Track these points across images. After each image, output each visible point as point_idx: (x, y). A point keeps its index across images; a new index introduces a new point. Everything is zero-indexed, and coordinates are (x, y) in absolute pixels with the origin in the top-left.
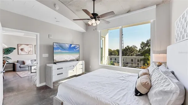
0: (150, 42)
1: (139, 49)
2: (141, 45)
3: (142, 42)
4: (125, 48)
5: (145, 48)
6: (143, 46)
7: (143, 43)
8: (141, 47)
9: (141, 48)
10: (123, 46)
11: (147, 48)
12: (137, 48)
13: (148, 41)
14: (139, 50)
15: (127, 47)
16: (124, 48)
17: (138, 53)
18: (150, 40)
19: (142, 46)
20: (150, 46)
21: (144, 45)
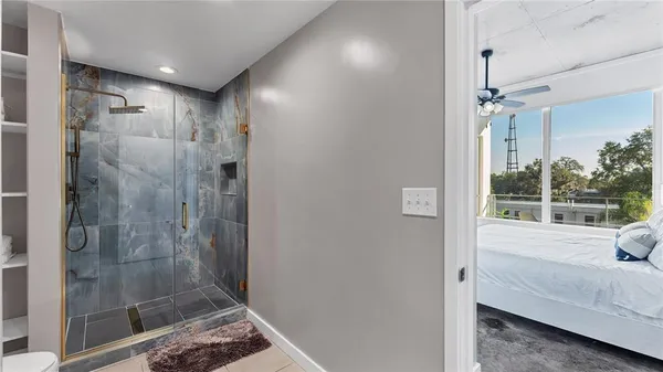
0: (648, 144)
1: (594, 173)
2: (603, 155)
3: (608, 144)
4: (527, 168)
5: (621, 169)
6: (613, 161)
7: (611, 148)
8: (604, 164)
9: (601, 169)
10: (514, 161)
11: (631, 167)
12: (581, 168)
13: (635, 138)
14: (590, 177)
15: (535, 164)
16: (522, 169)
17: (587, 190)
18: (649, 134)
19: (608, 162)
20: (648, 157)
21: (616, 157)
